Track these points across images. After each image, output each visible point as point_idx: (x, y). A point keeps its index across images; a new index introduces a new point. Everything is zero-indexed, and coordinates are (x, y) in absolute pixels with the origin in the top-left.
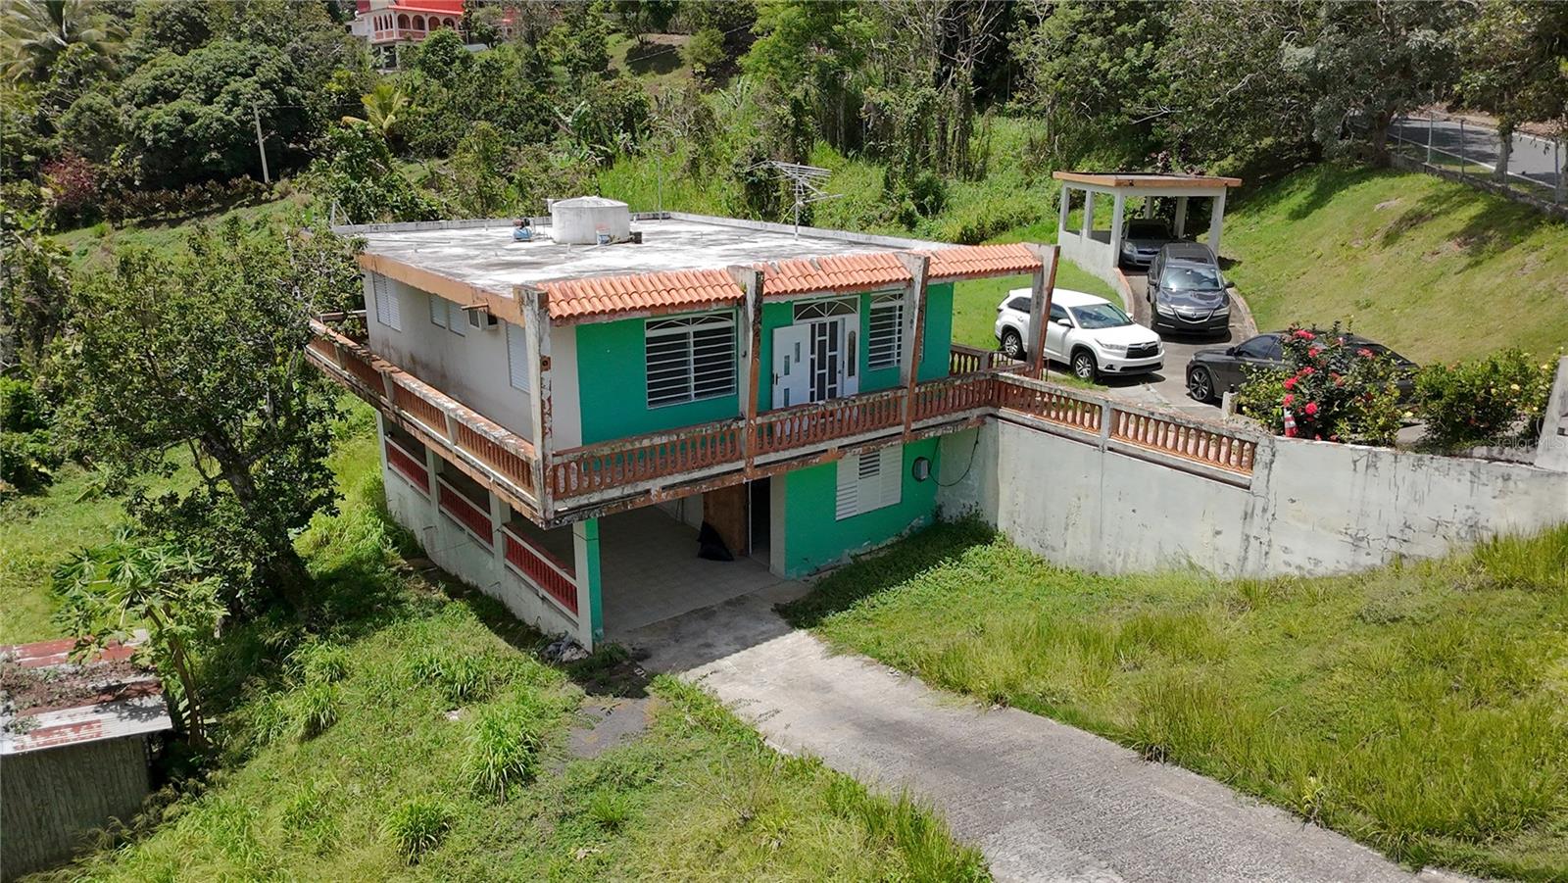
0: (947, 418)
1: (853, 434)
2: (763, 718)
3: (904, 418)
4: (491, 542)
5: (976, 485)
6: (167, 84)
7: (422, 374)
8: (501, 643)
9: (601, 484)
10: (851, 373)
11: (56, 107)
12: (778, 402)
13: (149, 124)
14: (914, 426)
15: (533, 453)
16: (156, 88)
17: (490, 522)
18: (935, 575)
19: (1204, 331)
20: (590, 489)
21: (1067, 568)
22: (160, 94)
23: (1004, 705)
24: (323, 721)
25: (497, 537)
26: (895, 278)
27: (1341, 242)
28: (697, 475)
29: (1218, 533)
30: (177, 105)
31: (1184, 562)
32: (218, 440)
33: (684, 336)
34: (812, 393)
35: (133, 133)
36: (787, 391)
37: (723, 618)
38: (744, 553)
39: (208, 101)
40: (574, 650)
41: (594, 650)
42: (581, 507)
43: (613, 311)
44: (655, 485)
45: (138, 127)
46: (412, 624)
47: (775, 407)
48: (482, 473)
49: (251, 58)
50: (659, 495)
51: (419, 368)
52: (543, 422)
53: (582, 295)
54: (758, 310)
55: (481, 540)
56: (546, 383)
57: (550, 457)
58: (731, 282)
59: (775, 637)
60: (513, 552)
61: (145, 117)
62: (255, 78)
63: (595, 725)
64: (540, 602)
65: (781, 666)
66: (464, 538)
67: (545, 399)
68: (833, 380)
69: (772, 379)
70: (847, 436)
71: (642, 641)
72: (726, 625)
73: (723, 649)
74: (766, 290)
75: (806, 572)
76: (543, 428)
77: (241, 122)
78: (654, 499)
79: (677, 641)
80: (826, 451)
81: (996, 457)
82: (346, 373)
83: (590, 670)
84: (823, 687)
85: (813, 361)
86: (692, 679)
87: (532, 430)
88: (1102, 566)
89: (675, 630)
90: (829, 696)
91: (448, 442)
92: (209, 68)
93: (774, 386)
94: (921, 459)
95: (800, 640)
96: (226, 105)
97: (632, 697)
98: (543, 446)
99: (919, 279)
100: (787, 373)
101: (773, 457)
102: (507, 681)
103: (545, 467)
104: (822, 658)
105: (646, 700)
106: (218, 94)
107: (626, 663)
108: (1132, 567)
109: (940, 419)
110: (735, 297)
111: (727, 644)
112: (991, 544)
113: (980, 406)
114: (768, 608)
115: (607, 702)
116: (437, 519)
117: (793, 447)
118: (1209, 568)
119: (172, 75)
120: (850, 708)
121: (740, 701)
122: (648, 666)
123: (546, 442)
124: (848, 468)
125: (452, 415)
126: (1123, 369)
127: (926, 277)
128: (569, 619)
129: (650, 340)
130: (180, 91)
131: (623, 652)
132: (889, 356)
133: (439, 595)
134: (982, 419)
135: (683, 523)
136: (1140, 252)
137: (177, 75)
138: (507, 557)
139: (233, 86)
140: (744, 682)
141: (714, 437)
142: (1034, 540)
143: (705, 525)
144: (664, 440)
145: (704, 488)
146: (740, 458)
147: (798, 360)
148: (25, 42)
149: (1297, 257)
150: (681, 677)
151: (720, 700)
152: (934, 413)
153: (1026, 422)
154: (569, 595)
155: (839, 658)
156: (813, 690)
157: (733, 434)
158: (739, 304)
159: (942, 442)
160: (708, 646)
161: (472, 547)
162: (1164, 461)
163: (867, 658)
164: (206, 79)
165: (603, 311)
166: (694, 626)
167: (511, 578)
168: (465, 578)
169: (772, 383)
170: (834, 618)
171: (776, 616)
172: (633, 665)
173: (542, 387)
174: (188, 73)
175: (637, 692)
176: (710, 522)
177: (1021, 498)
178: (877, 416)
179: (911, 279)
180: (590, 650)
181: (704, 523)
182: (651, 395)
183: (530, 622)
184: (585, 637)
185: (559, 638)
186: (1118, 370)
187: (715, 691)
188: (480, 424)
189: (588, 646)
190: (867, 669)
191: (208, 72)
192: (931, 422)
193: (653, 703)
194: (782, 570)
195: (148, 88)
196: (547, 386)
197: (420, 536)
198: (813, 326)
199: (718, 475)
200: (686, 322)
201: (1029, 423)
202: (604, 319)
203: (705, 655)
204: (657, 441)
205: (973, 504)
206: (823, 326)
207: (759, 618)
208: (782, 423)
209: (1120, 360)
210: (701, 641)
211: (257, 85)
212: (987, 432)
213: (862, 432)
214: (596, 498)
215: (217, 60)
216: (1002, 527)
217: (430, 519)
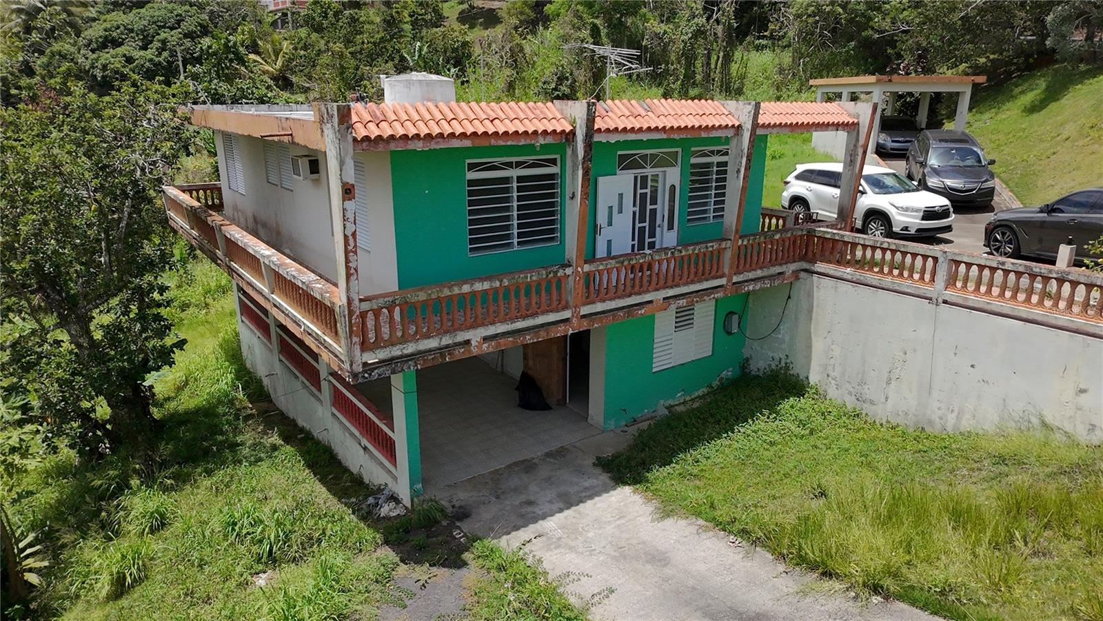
0: (766, 272)
1: (678, 286)
2: (596, 598)
3: (726, 271)
4: (319, 390)
5: (787, 338)
6: (114, 34)
7: (262, 232)
8: (321, 492)
9: (416, 333)
10: (671, 227)
11: (36, 55)
12: (601, 251)
13: (99, 65)
14: (735, 279)
15: (338, 297)
16: (106, 37)
17: (318, 371)
18: (753, 428)
19: (973, 202)
20: (404, 340)
21: (888, 422)
22: (109, 42)
23: (887, 598)
24: (129, 580)
25: (324, 385)
26: (724, 124)
27: (1090, 125)
28: (520, 324)
29: (1082, 391)
30: (120, 50)
31: (1035, 421)
32: (54, 289)
33: (507, 180)
34: (633, 246)
35: (89, 71)
36: (609, 242)
37: (544, 471)
38: (562, 403)
39: (144, 48)
40: (392, 504)
41: (412, 505)
42: (392, 359)
43: (429, 136)
44: (475, 336)
45: (93, 67)
46: (243, 469)
47: (598, 256)
48: (295, 322)
49: (177, 16)
50: (479, 346)
51: (260, 227)
52: (347, 261)
53: (394, 117)
54: (589, 145)
55: (312, 388)
56: (350, 215)
57: (356, 302)
58: (559, 116)
59: (598, 494)
60: (340, 402)
61: (97, 60)
62: (180, 30)
63: (408, 603)
64: (362, 451)
65: (610, 529)
66: (298, 385)
67: (349, 233)
68: (652, 235)
69: (595, 229)
70: (672, 287)
71: (463, 496)
72: (548, 479)
73: (546, 508)
74: (596, 127)
75: (624, 423)
76: (348, 268)
77: (168, 62)
78: (475, 351)
79: (498, 497)
80: (651, 302)
81: (810, 311)
82: (194, 233)
83: (407, 531)
84: (659, 559)
85: (634, 213)
86: (515, 544)
87: (336, 271)
88: (931, 423)
89: (496, 484)
90: (668, 571)
91: (266, 290)
92: (146, 23)
93: (598, 236)
94: (732, 313)
95: (624, 497)
96: (157, 49)
97: (450, 567)
98: (348, 289)
99: (748, 126)
100: (610, 224)
101: (599, 307)
102: (319, 541)
103: (351, 313)
104: (653, 521)
105: (464, 570)
106: (151, 42)
107: (444, 523)
108: (967, 424)
109: (759, 273)
110: (563, 131)
111: (550, 502)
112: (803, 395)
113: (795, 262)
114: (592, 460)
115: (421, 572)
116: (278, 368)
117: (619, 298)
118: (1068, 427)
119: (118, 28)
120: (694, 588)
121: (568, 574)
122: (466, 526)
123: (351, 284)
124: (665, 321)
125: (267, 262)
126: (918, 230)
127: (755, 125)
128: (389, 472)
129: (471, 183)
130: (124, 40)
131: (442, 511)
132: (705, 212)
133: (275, 439)
134: (796, 274)
135: (503, 372)
136: (893, 141)
137: (122, 28)
138: (334, 405)
139: (163, 36)
140: (571, 549)
141: (539, 284)
142: (850, 393)
143: (525, 375)
144: (487, 285)
145: (529, 339)
146: (566, 308)
147: (620, 211)
148: (14, 7)
149: (1042, 141)
150: (503, 542)
151: (546, 573)
152: (754, 266)
153: (845, 276)
154: (388, 447)
155: (669, 522)
156: (648, 562)
157: (559, 280)
158: (567, 140)
159: (751, 297)
160: (530, 503)
161: (303, 394)
162: (1015, 313)
163: (701, 522)
164: (143, 31)
165: (418, 135)
166: (515, 481)
167: (336, 426)
168: (301, 423)
169: (595, 233)
170: (658, 473)
171: (598, 471)
172: (452, 526)
173: (345, 219)
174: (130, 27)
175: (456, 562)
176: (530, 372)
177: (837, 352)
178: (701, 268)
179: (740, 126)
180: (409, 505)
181: (523, 372)
182: (472, 241)
183: (355, 470)
184: (403, 491)
185: (380, 490)
186: (913, 232)
187: (540, 561)
188: (291, 269)
189: (407, 501)
190: (704, 536)
191: (145, 26)
192: (751, 275)
193: (472, 574)
194: (601, 419)
195: (101, 37)
196: (352, 219)
197: (266, 381)
198: (636, 178)
199: (542, 325)
200: (510, 165)
201: (849, 277)
202: (419, 146)
203: (526, 516)
204: (479, 286)
205: (783, 357)
206: (644, 178)
207: (580, 471)
208: (609, 271)
209: (915, 222)
210: (523, 498)
211: (180, 36)
212: (799, 289)
213: (687, 284)
214: (410, 348)
215: (151, 17)
216: (813, 379)
217: (272, 367)
